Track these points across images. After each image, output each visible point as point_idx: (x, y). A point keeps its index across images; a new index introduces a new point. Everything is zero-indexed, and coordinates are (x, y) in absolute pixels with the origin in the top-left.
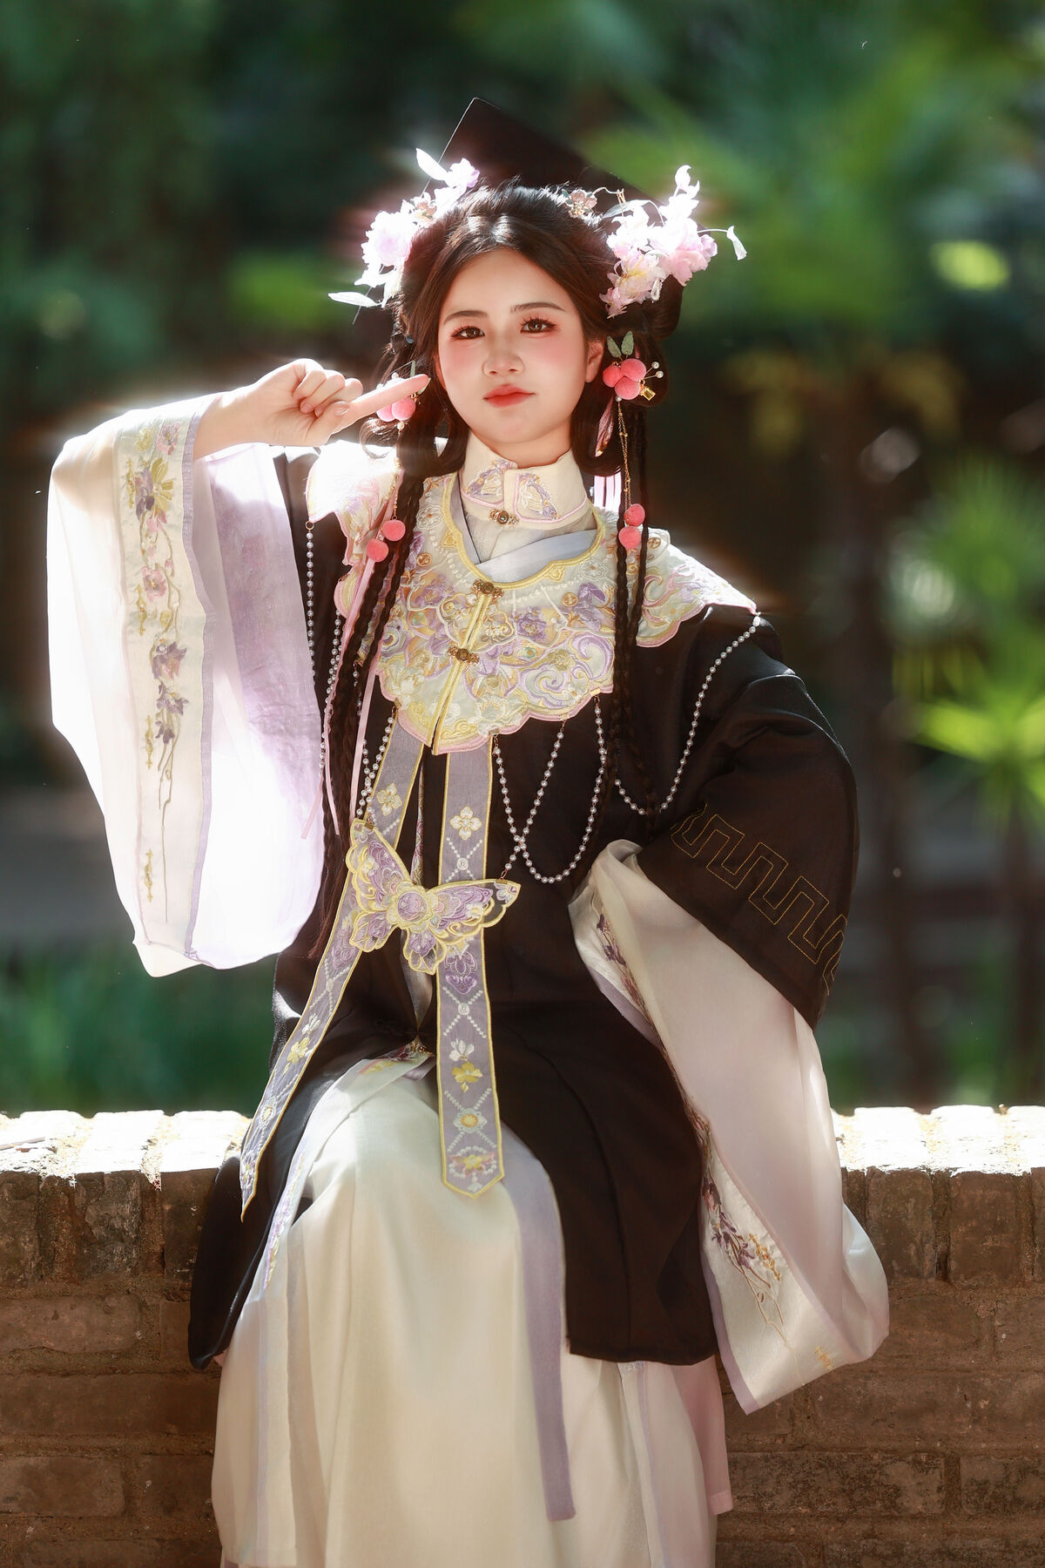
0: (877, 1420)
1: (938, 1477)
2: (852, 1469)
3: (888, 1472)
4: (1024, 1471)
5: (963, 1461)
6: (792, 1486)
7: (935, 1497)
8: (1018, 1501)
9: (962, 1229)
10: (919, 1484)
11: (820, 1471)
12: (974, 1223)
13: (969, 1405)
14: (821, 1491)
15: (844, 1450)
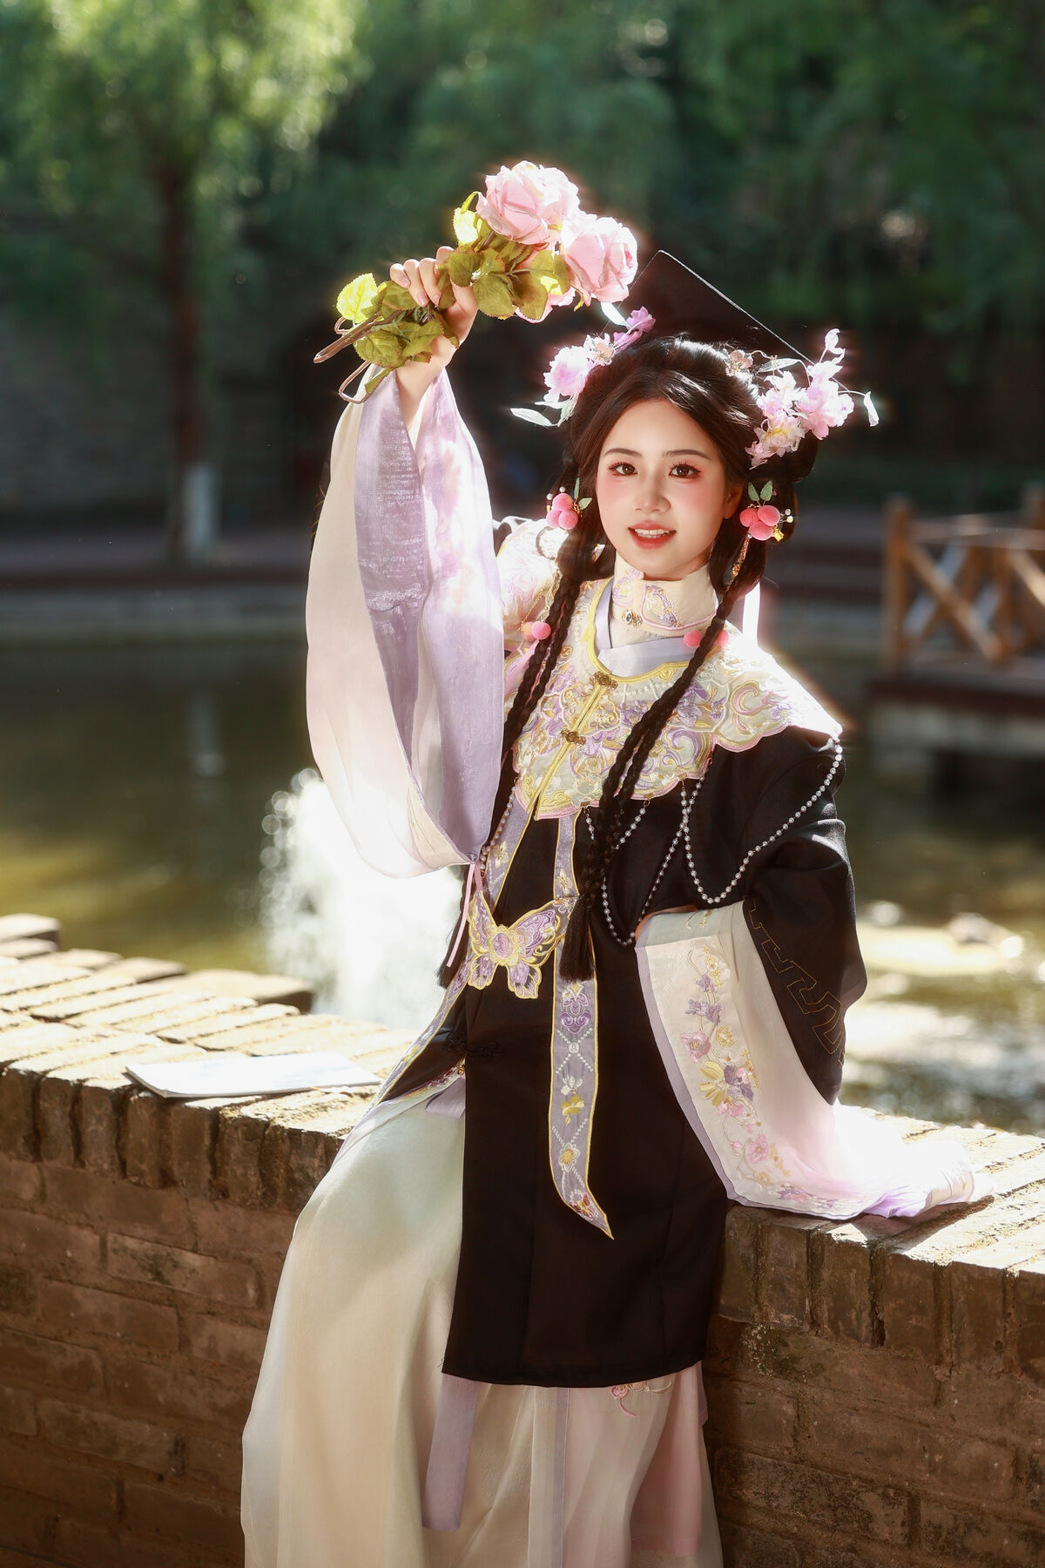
0: (857, 1453)
1: (902, 1513)
2: (836, 1488)
3: (863, 1498)
4: (970, 1525)
5: (923, 1504)
6: (793, 1493)
7: (899, 1530)
8: (965, 1550)
9: (892, 1305)
10: (887, 1515)
11: (812, 1485)
12: (902, 1301)
13: (927, 1456)
14: (813, 1502)
15: (832, 1471)
